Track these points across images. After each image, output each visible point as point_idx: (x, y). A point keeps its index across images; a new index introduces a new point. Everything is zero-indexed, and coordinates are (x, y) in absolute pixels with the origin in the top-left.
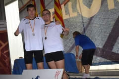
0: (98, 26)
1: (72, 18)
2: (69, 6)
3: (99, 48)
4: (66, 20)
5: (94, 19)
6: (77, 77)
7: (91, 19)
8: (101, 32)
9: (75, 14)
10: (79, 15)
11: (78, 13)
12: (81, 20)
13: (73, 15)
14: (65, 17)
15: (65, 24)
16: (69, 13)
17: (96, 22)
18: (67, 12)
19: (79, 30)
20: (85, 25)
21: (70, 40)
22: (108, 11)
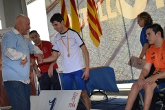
1: (111, 19)
2: (107, 4)
4: (104, 22)
6: (118, 97)
7: (135, 21)
9: (114, 15)
10: (119, 16)
11: (118, 12)
12: (122, 22)
13: (112, 15)
14: (102, 19)
15: (102, 27)
16: (107, 13)
18: (105, 13)
19: (120, 36)
20: (127, 30)
21: (109, 49)
22: (156, 10)
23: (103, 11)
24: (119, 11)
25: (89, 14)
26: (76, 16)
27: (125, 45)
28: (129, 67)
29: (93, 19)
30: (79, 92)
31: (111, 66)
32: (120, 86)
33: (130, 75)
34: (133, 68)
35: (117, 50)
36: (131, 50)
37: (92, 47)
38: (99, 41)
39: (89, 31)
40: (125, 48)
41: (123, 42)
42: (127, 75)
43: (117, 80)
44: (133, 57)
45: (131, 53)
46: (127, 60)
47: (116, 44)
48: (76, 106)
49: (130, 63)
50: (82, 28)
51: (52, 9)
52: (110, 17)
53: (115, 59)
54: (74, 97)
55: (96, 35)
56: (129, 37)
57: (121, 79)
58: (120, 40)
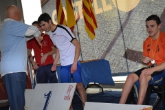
0: (138, 22)
3: (140, 52)
4: (99, 15)
5: (133, 13)
6: (114, 90)
7: (130, 13)
8: (143, 30)
9: (109, 8)
10: (114, 9)
11: (113, 5)
12: (117, 15)
13: (107, 8)
14: (97, 11)
15: (97, 20)
16: (102, 6)
17: (135, 18)
18: (100, 5)
19: (115, 29)
20: (122, 22)
21: (104, 42)
22: (151, 3)
23: (98, 4)
24: (115, 3)
25: (84, 7)
26: (71, 9)
27: (120, 38)
28: (124, 60)
29: (88, 11)
30: (74, 85)
31: (107, 58)
32: (115, 79)
33: (125, 67)
34: (128, 61)
35: (112, 43)
36: (127, 43)
38: (94, 34)
39: (84, 24)
40: (120, 41)
41: (118, 35)
42: (122, 68)
43: (112, 72)
44: (128, 49)
45: (127, 46)
46: (123, 53)
47: (112, 37)
48: (71, 99)
49: (126, 56)
50: (77, 21)
51: (46, 2)
52: (105, 10)
54: (69, 90)
55: (91, 29)
56: (124, 30)
57: (116, 72)
58: (115, 33)
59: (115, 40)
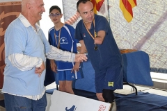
21: (143, 24)
35: (155, 28)
37: (120, 18)
41: (164, 18)
43: (151, 66)
53: (151, 39)
55: (128, 7)
57: (156, 66)
58: (161, 14)
59: (159, 23)
